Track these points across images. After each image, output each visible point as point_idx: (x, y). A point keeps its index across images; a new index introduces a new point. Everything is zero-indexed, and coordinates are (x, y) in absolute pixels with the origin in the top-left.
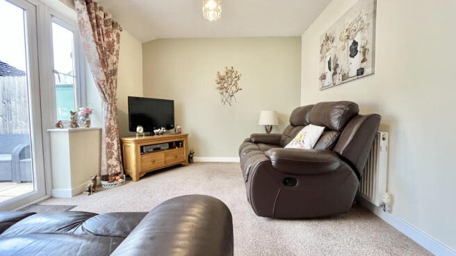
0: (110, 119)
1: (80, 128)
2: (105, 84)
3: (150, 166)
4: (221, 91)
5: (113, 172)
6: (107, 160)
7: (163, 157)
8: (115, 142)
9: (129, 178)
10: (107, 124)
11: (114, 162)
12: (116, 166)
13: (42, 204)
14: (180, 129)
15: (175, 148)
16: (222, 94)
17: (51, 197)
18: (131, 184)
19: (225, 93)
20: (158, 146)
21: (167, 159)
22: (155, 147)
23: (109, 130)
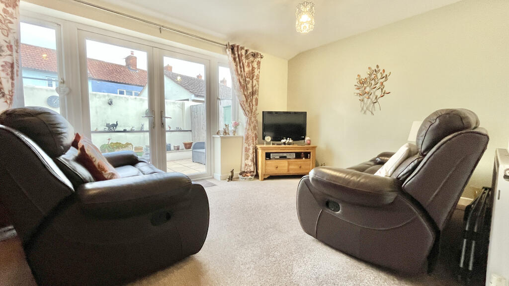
0: (248, 130)
1: (231, 135)
2: (245, 103)
3: (273, 171)
4: (361, 97)
5: (248, 170)
6: (245, 160)
7: (287, 164)
8: (251, 148)
9: (257, 176)
10: (246, 133)
11: (250, 163)
12: (251, 166)
13: (207, 180)
14: (310, 140)
15: (302, 158)
16: (363, 100)
17: (213, 178)
18: (257, 181)
19: (366, 100)
20: (285, 155)
21: (291, 167)
22: (281, 155)
23: (247, 138)
